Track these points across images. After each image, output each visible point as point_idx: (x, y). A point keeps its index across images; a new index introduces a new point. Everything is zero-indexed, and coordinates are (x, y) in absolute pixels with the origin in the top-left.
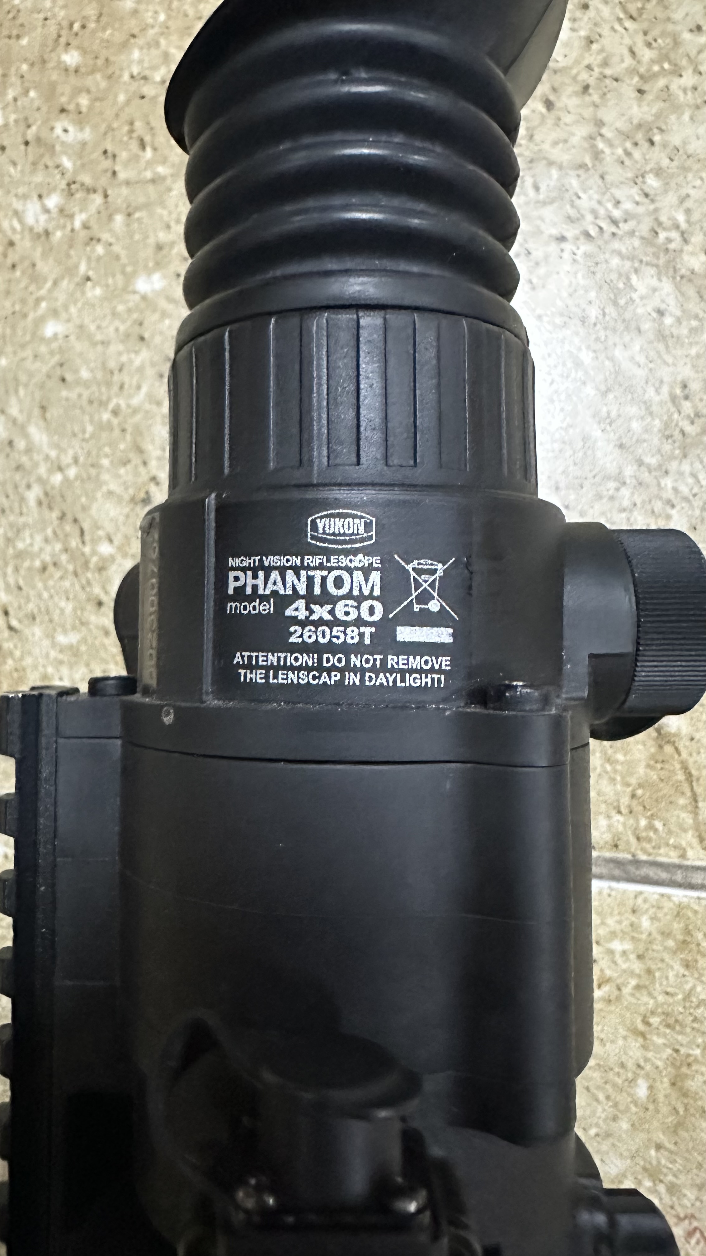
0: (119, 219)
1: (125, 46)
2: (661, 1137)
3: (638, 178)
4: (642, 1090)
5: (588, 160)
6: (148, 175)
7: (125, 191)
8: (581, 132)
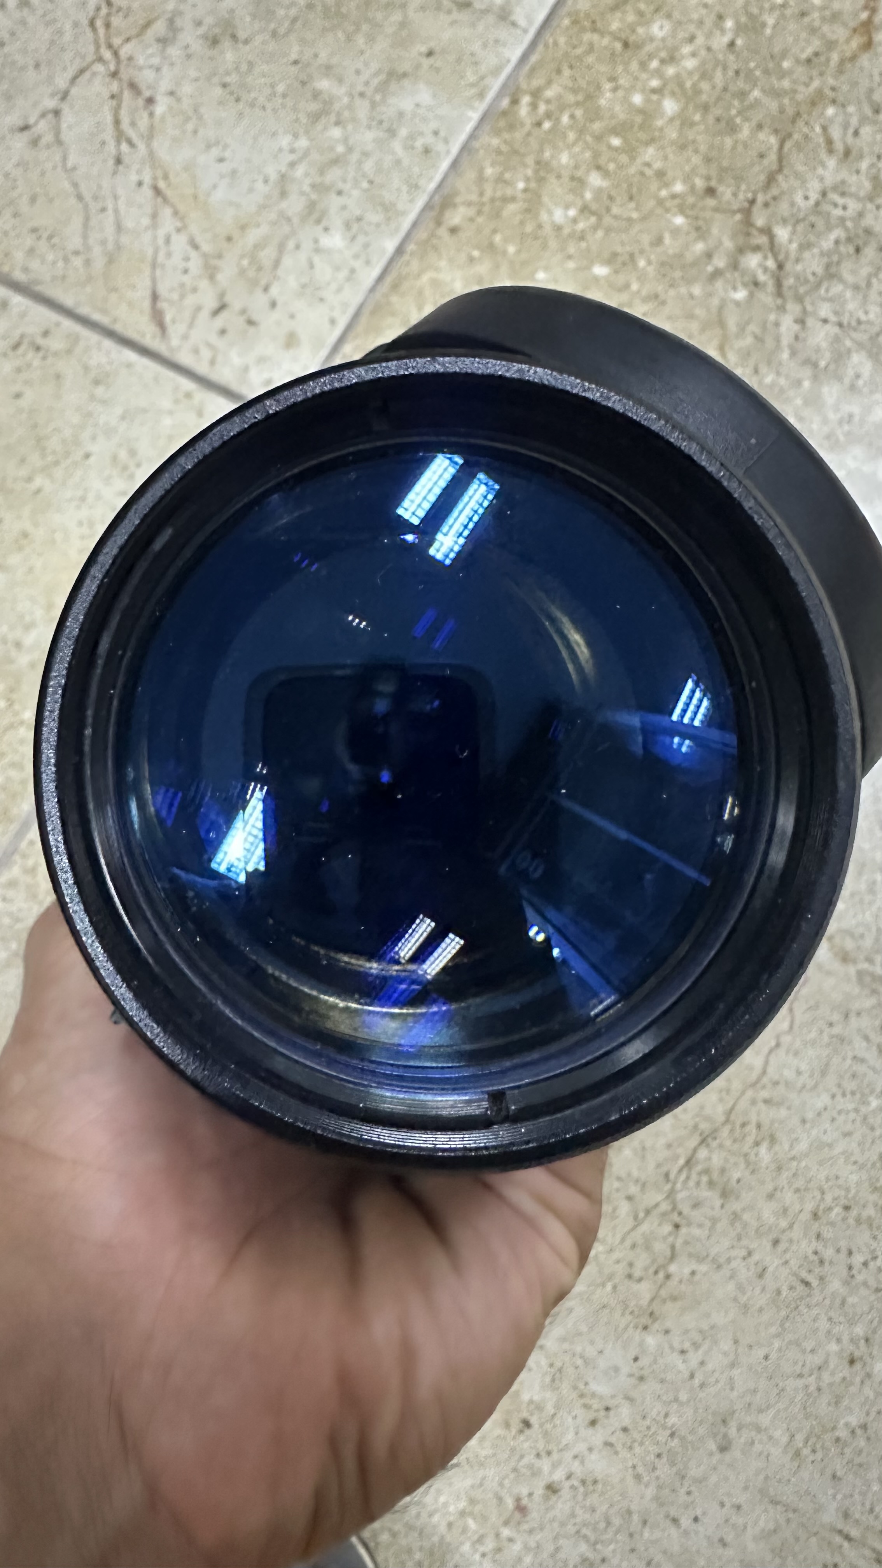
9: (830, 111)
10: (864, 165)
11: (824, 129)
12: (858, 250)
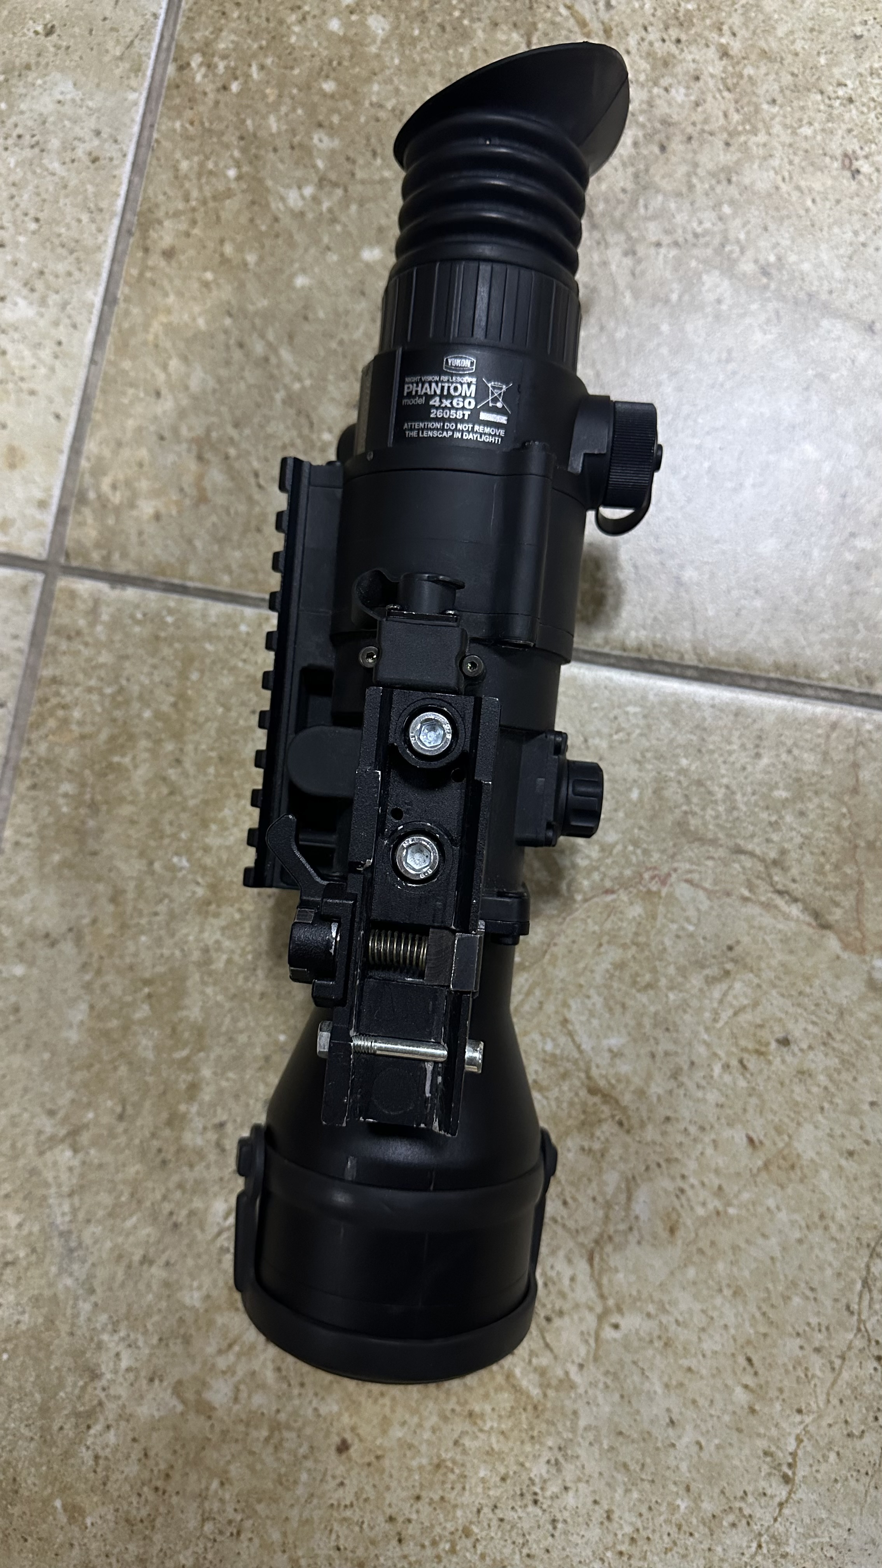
0: (354, 208)
1: (368, 80)
2: (643, 823)
3: (717, 206)
4: (635, 795)
5: (684, 190)
6: (377, 177)
7: (359, 188)
8: (682, 170)
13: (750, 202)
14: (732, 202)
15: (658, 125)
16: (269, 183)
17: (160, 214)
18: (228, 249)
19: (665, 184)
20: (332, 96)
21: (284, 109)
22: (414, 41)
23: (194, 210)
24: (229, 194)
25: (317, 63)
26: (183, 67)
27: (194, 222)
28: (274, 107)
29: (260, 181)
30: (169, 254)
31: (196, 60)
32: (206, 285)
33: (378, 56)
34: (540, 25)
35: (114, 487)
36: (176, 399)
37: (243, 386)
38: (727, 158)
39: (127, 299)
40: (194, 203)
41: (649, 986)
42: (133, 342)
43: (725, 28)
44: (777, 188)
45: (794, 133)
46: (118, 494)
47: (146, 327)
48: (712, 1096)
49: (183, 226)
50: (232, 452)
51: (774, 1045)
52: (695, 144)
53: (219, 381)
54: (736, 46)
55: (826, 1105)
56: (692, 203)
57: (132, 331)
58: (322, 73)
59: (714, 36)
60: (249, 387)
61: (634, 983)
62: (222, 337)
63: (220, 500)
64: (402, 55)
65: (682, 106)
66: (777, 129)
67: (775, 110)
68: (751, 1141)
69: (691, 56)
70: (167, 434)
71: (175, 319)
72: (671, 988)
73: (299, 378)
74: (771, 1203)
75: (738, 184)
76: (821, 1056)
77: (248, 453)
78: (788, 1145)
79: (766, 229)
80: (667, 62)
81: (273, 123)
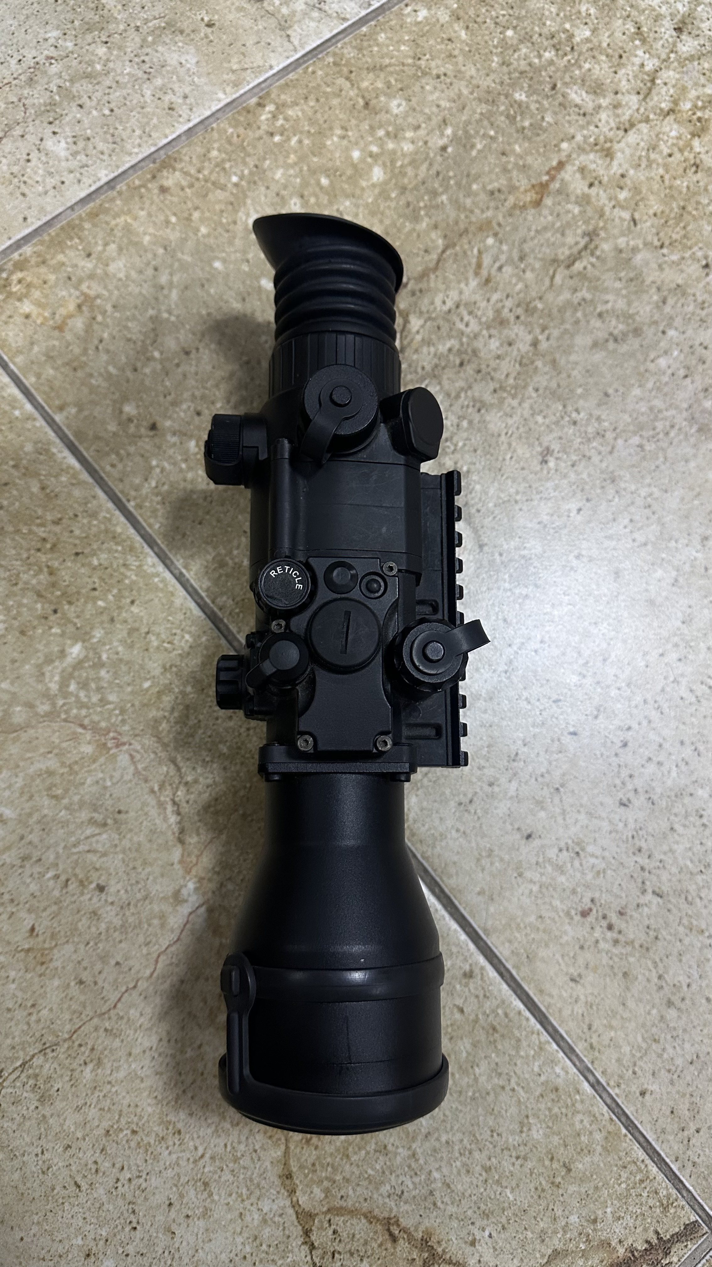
9: (490, 241)
10: (495, 297)
11: (480, 252)
12: (461, 364)
13: (479, 430)
14: (470, 422)
15: (469, 351)
16: (249, 201)
17: (178, 166)
18: (196, 215)
19: (445, 383)
20: (321, 188)
21: (291, 172)
22: (388, 198)
23: (198, 179)
24: (223, 188)
25: (330, 164)
26: (260, 105)
27: (191, 186)
28: (287, 166)
29: (246, 196)
30: (163, 190)
31: (270, 108)
32: (168, 222)
33: (363, 189)
34: (458, 248)
35: (20, 281)
36: (96, 267)
37: (137, 290)
38: (488, 398)
39: (120, 193)
40: (201, 176)
41: (55, 797)
42: (101, 216)
43: (547, 332)
44: (499, 435)
45: (533, 415)
46: (18, 287)
47: (116, 216)
48: (33, 887)
49: (184, 183)
50: (99, 318)
51: (93, 886)
52: (479, 377)
53: (127, 277)
54: (544, 345)
55: (92, 944)
56: (451, 405)
57: (107, 211)
58: (327, 172)
59: (538, 331)
60: (140, 293)
61: (50, 789)
62: (150, 256)
63: (69, 337)
64: (376, 200)
65: (490, 351)
66: (526, 405)
67: (534, 395)
68: (33, 929)
69: (517, 331)
70: (73, 279)
71: (135, 225)
72: (66, 808)
73: (170, 312)
74: (12, 974)
75: (482, 416)
76: (113, 913)
77: (107, 326)
78: (51, 949)
79: (475, 451)
80: (502, 323)
81: (279, 174)
